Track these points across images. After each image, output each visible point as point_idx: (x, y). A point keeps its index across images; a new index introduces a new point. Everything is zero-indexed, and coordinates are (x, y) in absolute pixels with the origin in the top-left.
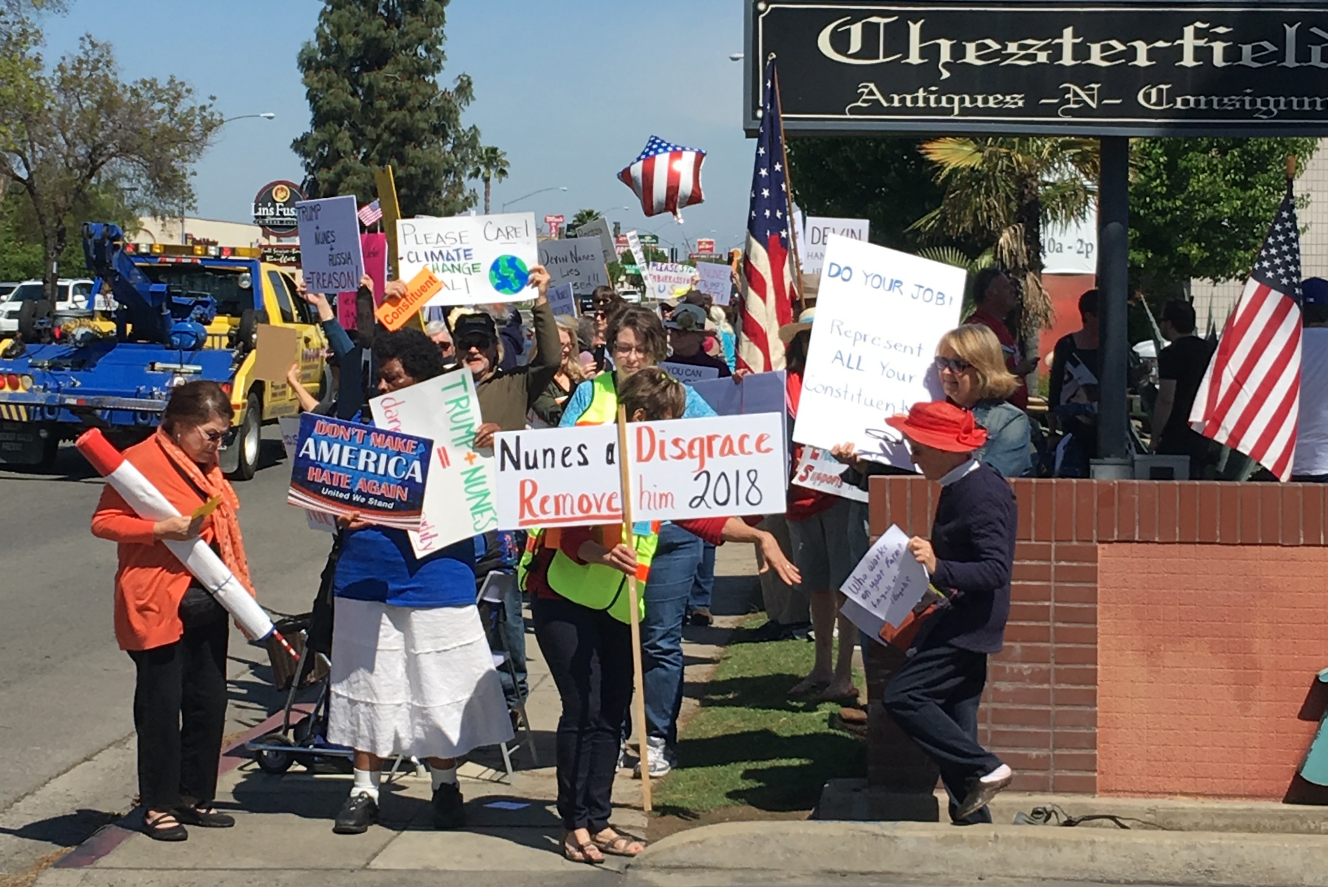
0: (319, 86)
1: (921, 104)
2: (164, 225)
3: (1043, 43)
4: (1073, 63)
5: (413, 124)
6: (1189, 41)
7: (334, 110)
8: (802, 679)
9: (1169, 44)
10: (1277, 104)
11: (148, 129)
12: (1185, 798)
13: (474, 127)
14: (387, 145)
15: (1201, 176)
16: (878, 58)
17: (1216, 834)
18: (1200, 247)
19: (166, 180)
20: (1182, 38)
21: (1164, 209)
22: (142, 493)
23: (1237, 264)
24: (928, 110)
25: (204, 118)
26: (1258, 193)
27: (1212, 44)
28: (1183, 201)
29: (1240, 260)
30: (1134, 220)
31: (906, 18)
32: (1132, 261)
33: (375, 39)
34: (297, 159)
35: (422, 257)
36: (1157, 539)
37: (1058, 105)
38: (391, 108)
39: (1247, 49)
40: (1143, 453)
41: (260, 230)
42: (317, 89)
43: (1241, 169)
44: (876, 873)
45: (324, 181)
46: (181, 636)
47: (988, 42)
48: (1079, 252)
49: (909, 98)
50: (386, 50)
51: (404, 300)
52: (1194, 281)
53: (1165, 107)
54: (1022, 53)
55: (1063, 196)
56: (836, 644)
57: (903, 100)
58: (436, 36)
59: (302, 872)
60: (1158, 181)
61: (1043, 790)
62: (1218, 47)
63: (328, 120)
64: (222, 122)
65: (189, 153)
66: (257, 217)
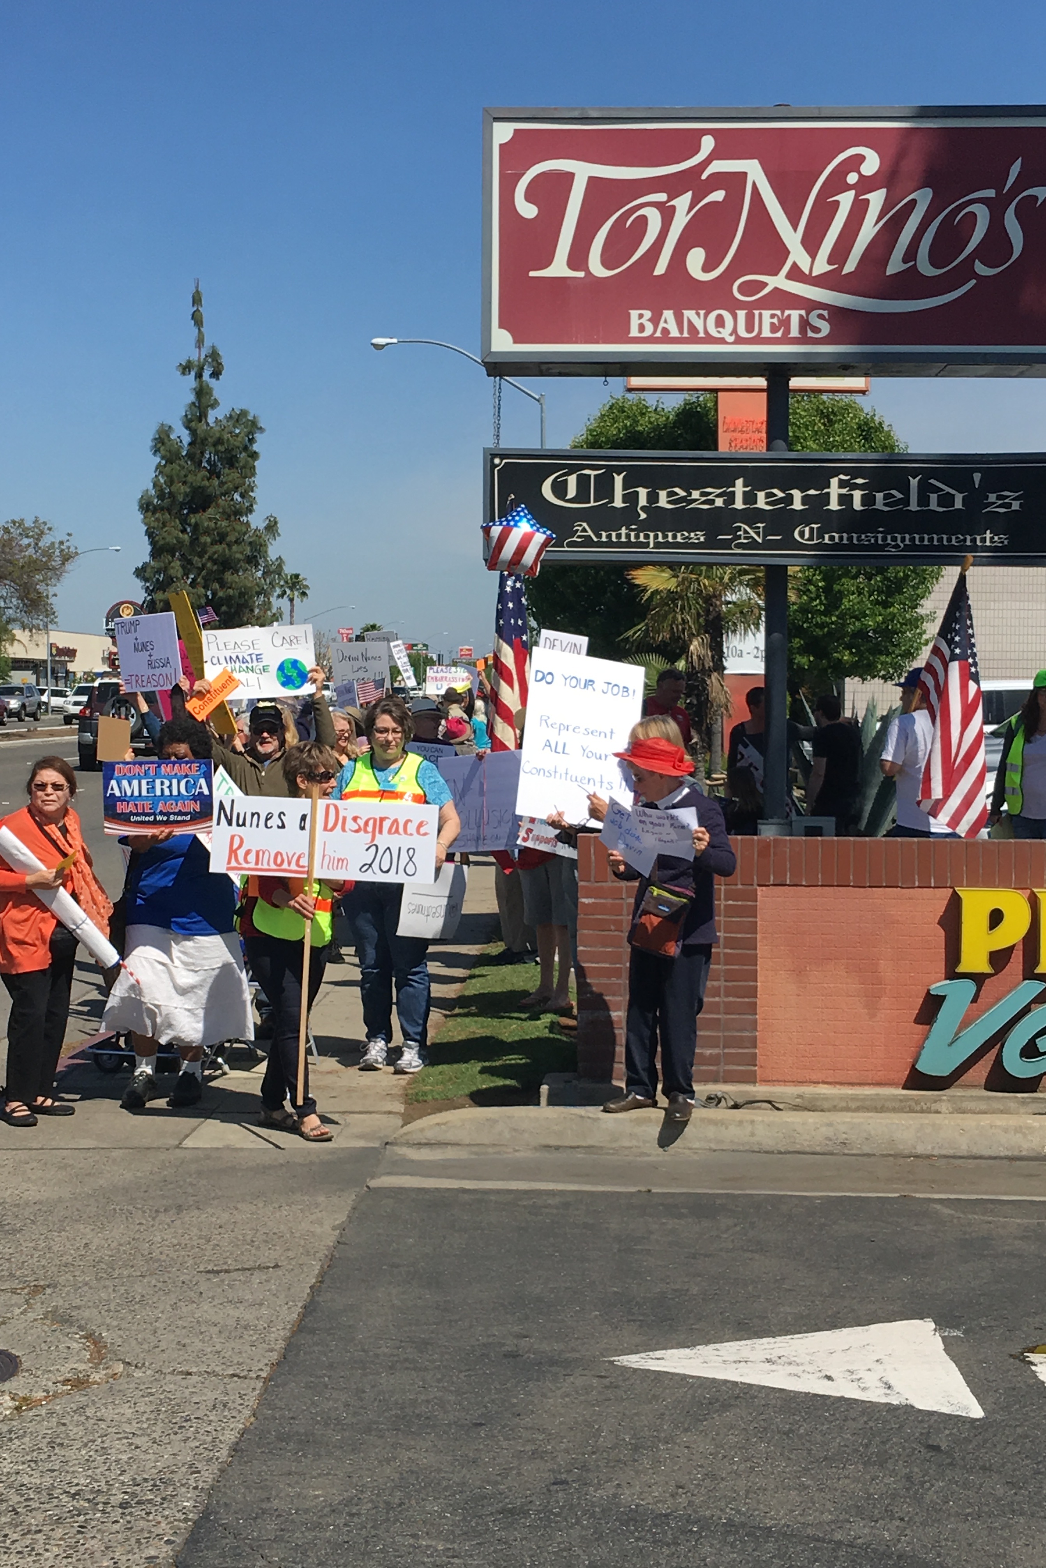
0: (156, 524)
1: (623, 539)
2: (31, 636)
3: (719, 491)
4: (744, 507)
5: (231, 556)
6: (834, 490)
7: (168, 544)
8: (531, 994)
9: (818, 493)
10: (903, 540)
11: (18, 560)
12: (826, 1086)
13: (280, 557)
14: (211, 572)
15: (851, 597)
16: (589, 502)
17: (850, 1114)
18: (851, 653)
19: (31, 600)
20: (829, 487)
21: (823, 623)
22: (16, 852)
23: (880, 666)
24: (629, 544)
25: (62, 550)
26: (896, 611)
27: (852, 492)
28: (837, 617)
29: (882, 664)
30: (799, 631)
31: (611, 471)
32: (798, 664)
33: (200, 487)
34: (139, 584)
35: (222, 660)
36: (804, 883)
37: (732, 540)
38: (214, 543)
39: (879, 496)
40: (801, 815)
41: (110, 640)
42: (154, 528)
43: (883, 592)
44: (583, 1147)
45: (161, 601)
46: (50, 964)
47: (677, 490)
48: (756, 657)
49: (614, 534)
50: (210, 496)
51: (208, 695)
52: (847, 680)
53: (815, 542)
54: (703, 499)
55: (742, 612)
56: (557, 967)
57: (609, 536)
58: (249, 485)
59: (127, 1151)
60: (818, 601)
61: (716, 1081)
62: (857, 495)
63: (162, 552)
64: (77, 554)
65: (51, 579)
66: (108, 630)
